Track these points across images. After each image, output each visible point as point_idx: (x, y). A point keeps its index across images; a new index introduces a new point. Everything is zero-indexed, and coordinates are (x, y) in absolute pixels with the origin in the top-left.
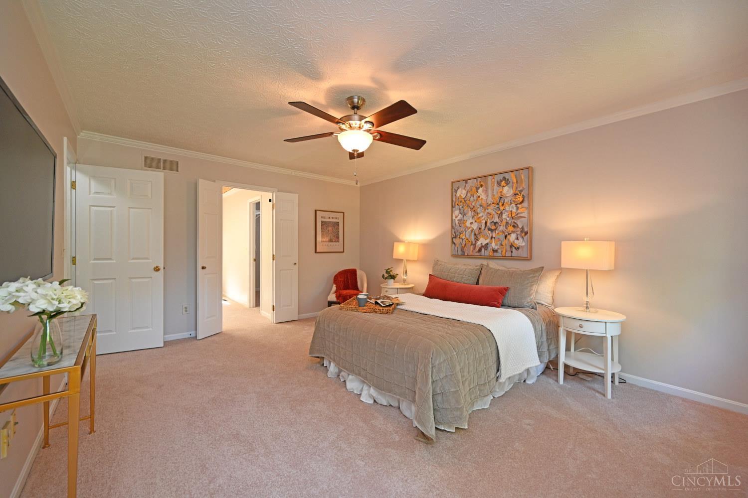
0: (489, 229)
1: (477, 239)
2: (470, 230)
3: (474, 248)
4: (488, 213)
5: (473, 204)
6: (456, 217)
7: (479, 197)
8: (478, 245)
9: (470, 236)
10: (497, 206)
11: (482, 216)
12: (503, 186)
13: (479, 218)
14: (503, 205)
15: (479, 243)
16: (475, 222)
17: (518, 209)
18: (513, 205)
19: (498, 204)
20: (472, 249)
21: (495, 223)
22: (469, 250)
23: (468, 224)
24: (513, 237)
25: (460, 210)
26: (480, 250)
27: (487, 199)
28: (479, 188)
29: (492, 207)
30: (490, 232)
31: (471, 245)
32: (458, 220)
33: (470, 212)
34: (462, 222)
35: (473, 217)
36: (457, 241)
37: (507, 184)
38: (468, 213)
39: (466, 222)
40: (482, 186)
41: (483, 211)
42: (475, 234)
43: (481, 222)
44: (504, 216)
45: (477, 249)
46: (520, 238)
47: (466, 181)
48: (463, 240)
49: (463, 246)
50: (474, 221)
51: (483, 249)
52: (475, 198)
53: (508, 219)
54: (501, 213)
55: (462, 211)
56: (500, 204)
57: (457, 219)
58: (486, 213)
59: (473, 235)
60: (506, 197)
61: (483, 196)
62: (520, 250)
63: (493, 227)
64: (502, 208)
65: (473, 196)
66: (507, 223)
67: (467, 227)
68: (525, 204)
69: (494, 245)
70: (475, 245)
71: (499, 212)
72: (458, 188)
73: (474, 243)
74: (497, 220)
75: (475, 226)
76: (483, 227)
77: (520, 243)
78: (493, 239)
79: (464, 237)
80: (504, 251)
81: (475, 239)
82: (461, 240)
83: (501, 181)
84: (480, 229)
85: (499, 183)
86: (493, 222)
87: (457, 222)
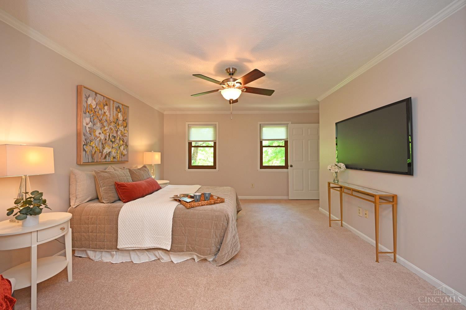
0: (111, 141)
1: (104, 148)
2: (98, 139)
3: (102, 156)
4: (110, 128)
5: (101, 117)
6: (87, 124)
7: (105, 113)
8: (104, 154)
9: (99, 144)
10: (115, 125)
11: (107, 130)
12: (118, 112)
13: (105, 130)
14: (118, 125)
15: (105, 151)
16: (103, 133)
17: (124, 130)
18: (122, 127)
19: (116, 123)
20: (100, 157)
21: (115, 137)
22: (98, 157)
23: (97, 134)
24: (122, 148)
25: (91, 119)
26: (105, 157)
27: (110, 117)
28: (105, 105)
29: (113, 124)
30: (111, 143)
31: (100, 152)
32: (89, 128)
33: (99, 123)
34: (92, 131)
35: (101, 128)
36: (88, 148)
37: (120, 112)
38: (97, 123)
39: (96, 131)
40: (107, 105)
41: (108, 126)
42: (102, 144)
43: (106, 134)
44: (119, 133)
45: (104, 156)
46: (125, 149)
47: (96, 93)
48: (93, 147)
49: (93, 153)
50: (101, 133)
51: (107, 156)
52: (103, 112)
53: (120, 135)
54: (117, 130)
55: (92, 120)
56: (117, 124)
57: (88, 126)
58: (109, 127)
59: (100, 144)
60: (120, 120)
61: (107, 113)
62: (125, 156)
63: (113, 140)
64: (118, 127)
65: (101, 110)
66: (120, 138)
67: (96, 136)
68: (127, 128)
69: (113, 154)
70: (102, 153)
71: (116, 130)
72: (89, 96)
73: (101, 151)
74: (115, 135)
75: (102, 137)
76: (107, 139)
77: (125, 152)
78: (113, 148)
79: (94, 145)
80: (118, 158)
81: (102, 147)
82: (92, 148)
83: (118, 108)
84: (106, 139)
85: (117, 108)
86: (113, 136)
87: (88, 130)
